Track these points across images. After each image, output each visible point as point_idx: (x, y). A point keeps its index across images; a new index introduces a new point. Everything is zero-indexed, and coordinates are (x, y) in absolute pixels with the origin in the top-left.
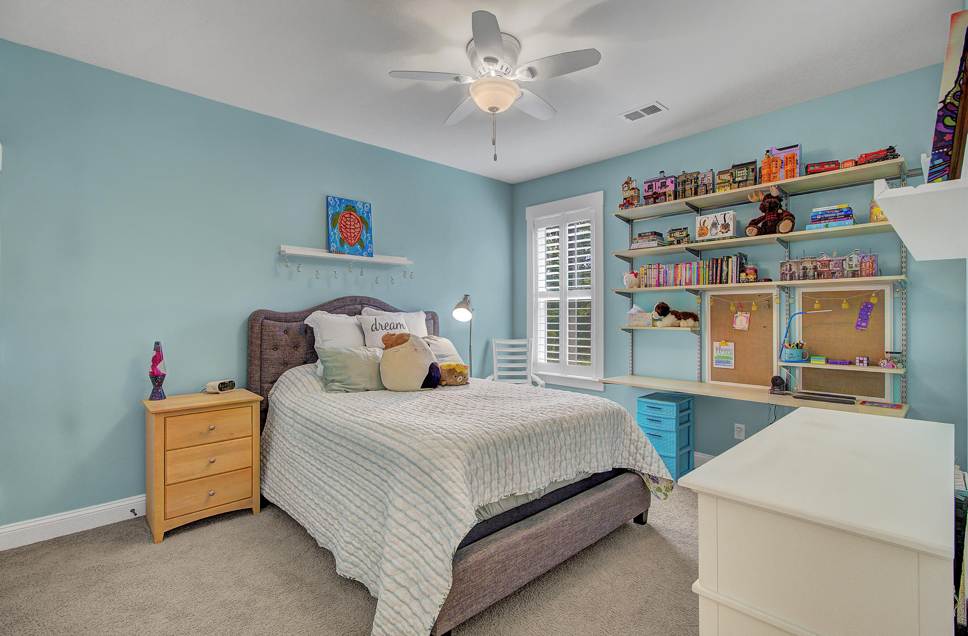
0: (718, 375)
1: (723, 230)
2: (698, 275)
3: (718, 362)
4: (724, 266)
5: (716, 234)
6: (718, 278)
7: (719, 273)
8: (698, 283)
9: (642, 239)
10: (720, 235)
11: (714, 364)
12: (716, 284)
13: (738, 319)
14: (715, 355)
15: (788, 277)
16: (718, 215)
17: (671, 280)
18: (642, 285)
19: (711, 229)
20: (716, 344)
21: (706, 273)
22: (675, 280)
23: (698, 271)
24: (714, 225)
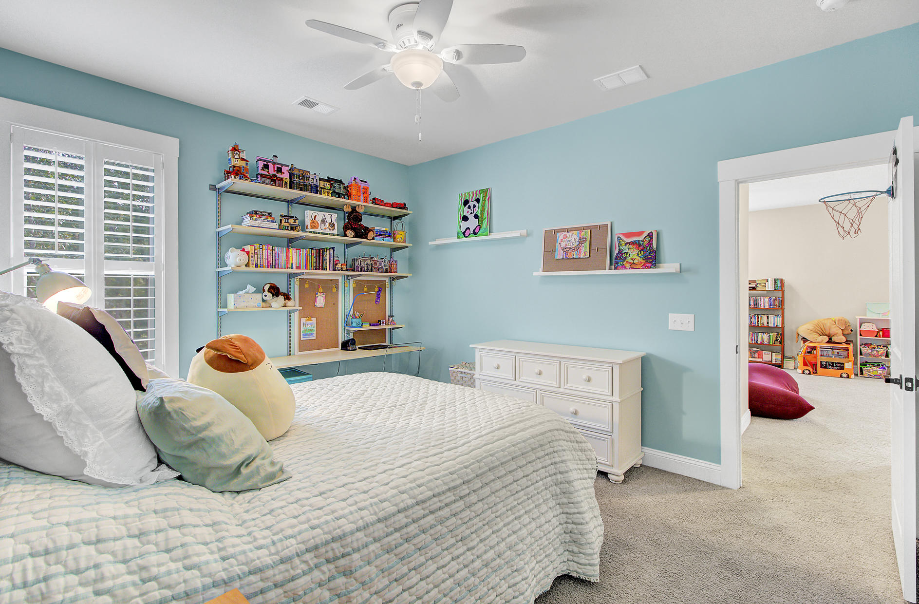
0: (305, 346)
1: (330, 228)
2: (306, 261)
3: (305, 335)
4: (325, 256)
5: (325, 229)
6: (320, 265)
7: (321, 262)
8: (306, 268)
9: (259, 217)
10: (328, 231)
11: (302, 337)
12: (319, 270)
13: (318, 298)
14: (302, 329)
15: (360, 269)
16: (326, 214)
17: (283, 263)
18: (253, 264)
19: (321, 224)
20: (303, 320)
21: (312, 260)
22: (287, 262)
23: (306, 258)
24: (323, 221)
